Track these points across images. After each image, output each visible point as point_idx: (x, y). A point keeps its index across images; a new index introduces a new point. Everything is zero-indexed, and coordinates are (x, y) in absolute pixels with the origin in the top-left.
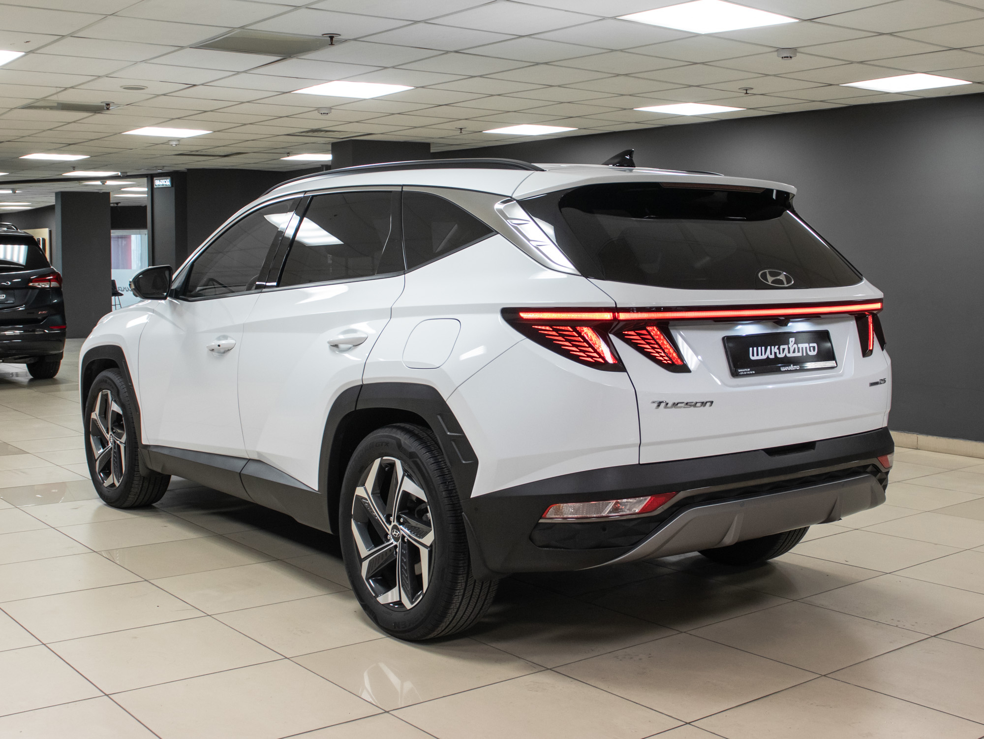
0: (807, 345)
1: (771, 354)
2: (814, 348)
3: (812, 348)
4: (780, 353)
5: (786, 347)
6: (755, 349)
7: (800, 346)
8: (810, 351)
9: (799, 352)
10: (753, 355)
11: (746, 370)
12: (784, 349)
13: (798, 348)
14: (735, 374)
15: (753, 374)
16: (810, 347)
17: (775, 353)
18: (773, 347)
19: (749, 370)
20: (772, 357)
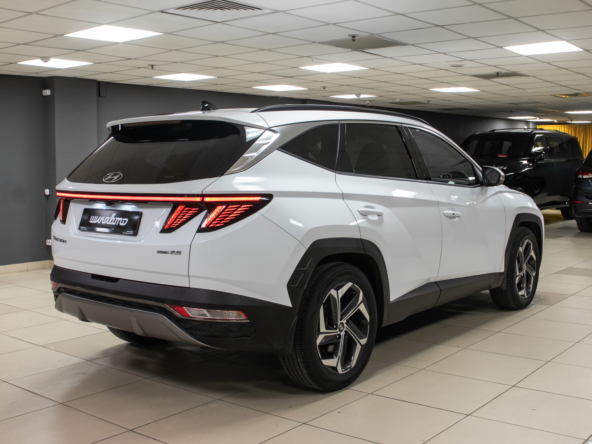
0: (121, 219)
1: (99, 221)
2: (125, 221)
3: (123, 221)
4: (104, 221)
5: (108, 218)
6: (94, 217)
7: (117, 219)
8: (122, 223)
9: (114, 222)
10: (91, 220)
11: (84, 227)
12: (107, 219)
13: (115, 220)
14: (79, 229)
15: (86, 230)
16: (122, 220)
17: (102, 221)
18: (102, 217)
19: (85, 227)
20: (99, 222)
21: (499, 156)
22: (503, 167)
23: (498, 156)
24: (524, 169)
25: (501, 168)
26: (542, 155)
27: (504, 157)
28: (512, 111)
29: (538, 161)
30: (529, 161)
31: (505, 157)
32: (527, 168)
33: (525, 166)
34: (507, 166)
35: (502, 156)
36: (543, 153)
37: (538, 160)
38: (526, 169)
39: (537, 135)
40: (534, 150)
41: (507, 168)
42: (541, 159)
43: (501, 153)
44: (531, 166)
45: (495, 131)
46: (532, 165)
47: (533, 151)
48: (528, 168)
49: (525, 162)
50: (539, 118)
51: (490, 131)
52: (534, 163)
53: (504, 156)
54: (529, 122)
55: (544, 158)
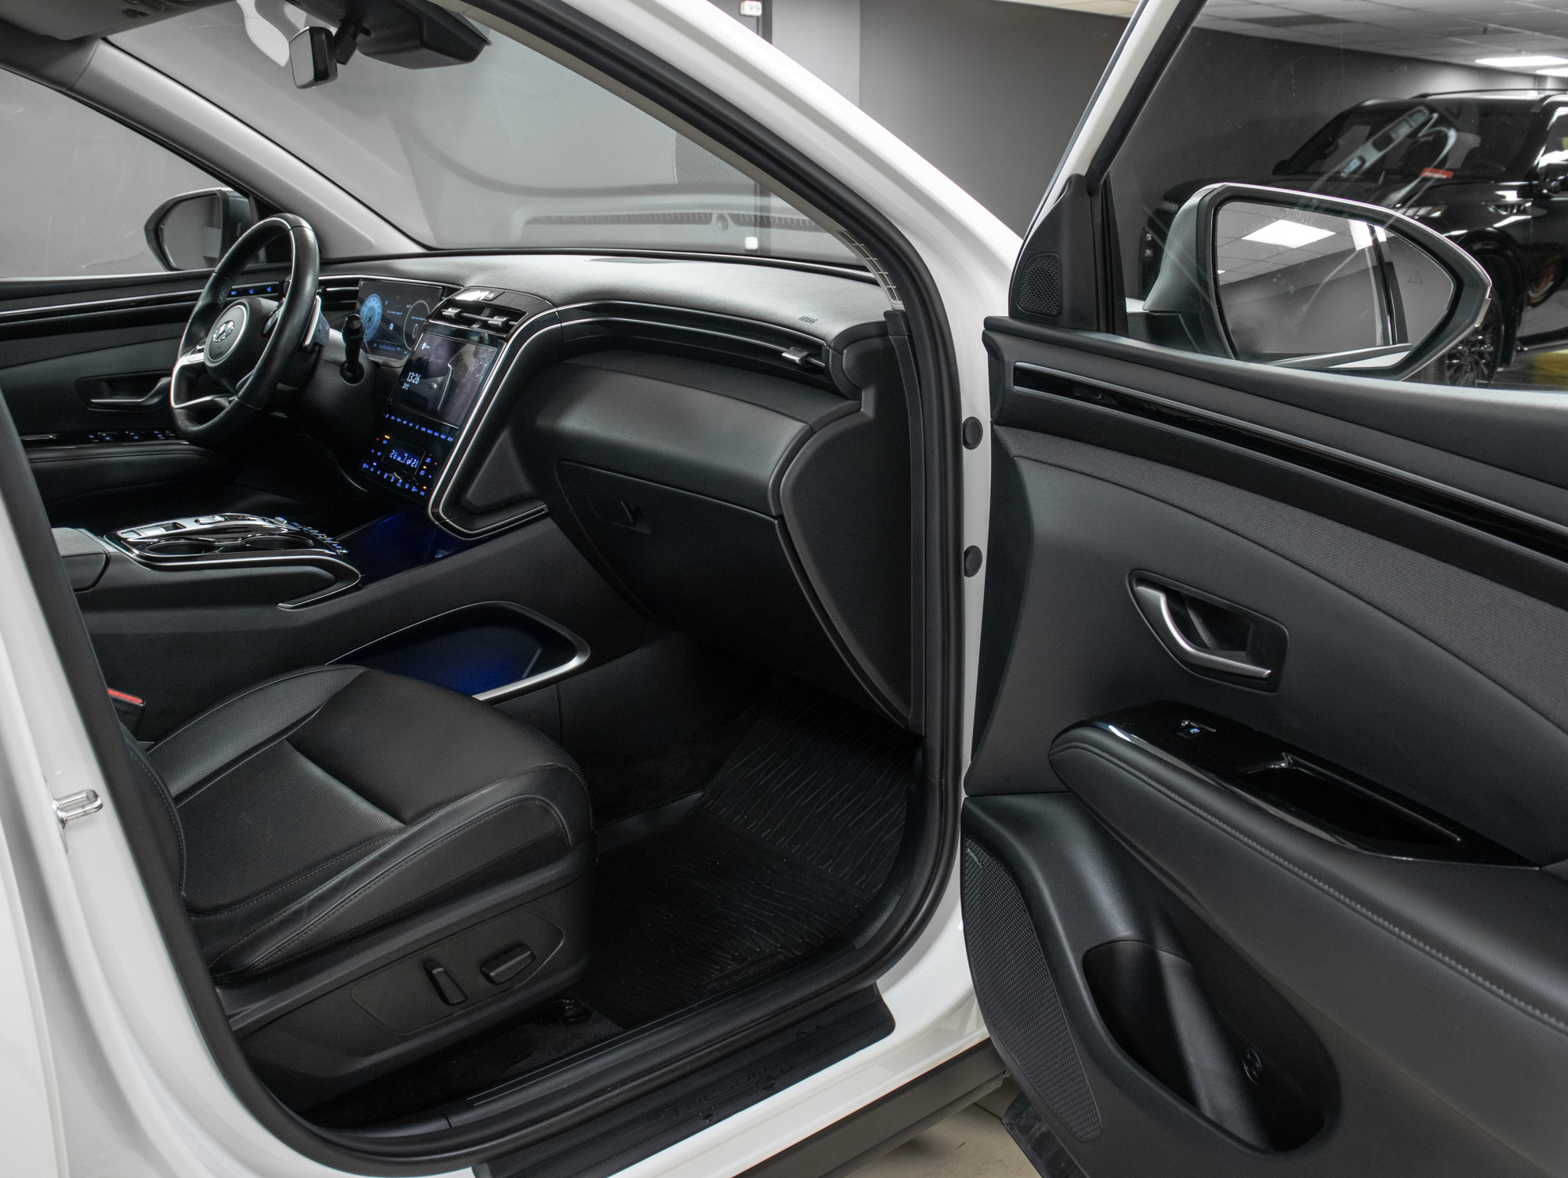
21: (1426, 173)
22: (1429, 208)
24: (1506, 217)
25: (1423, 211)
29: (1553, 192)
30: (1523, 192)
31: (1446, 177)
32: (1513, 214)
33: (1510, 208)
34: (1444, 208)
35: (1435, 175)
38: (1512, 219)
39: (1559, 110)
40: (1545, 159)
41: (1443, 215)
42: (1564, 186)
43: (1430, 166)
44: (1529, 210)
45: (1428, 98)
46: (1532, 205)
47: (1540, 164)
48: (1516, 214)
49: (1511, 196)
51: (1413, 98)
52: (1540, 200)
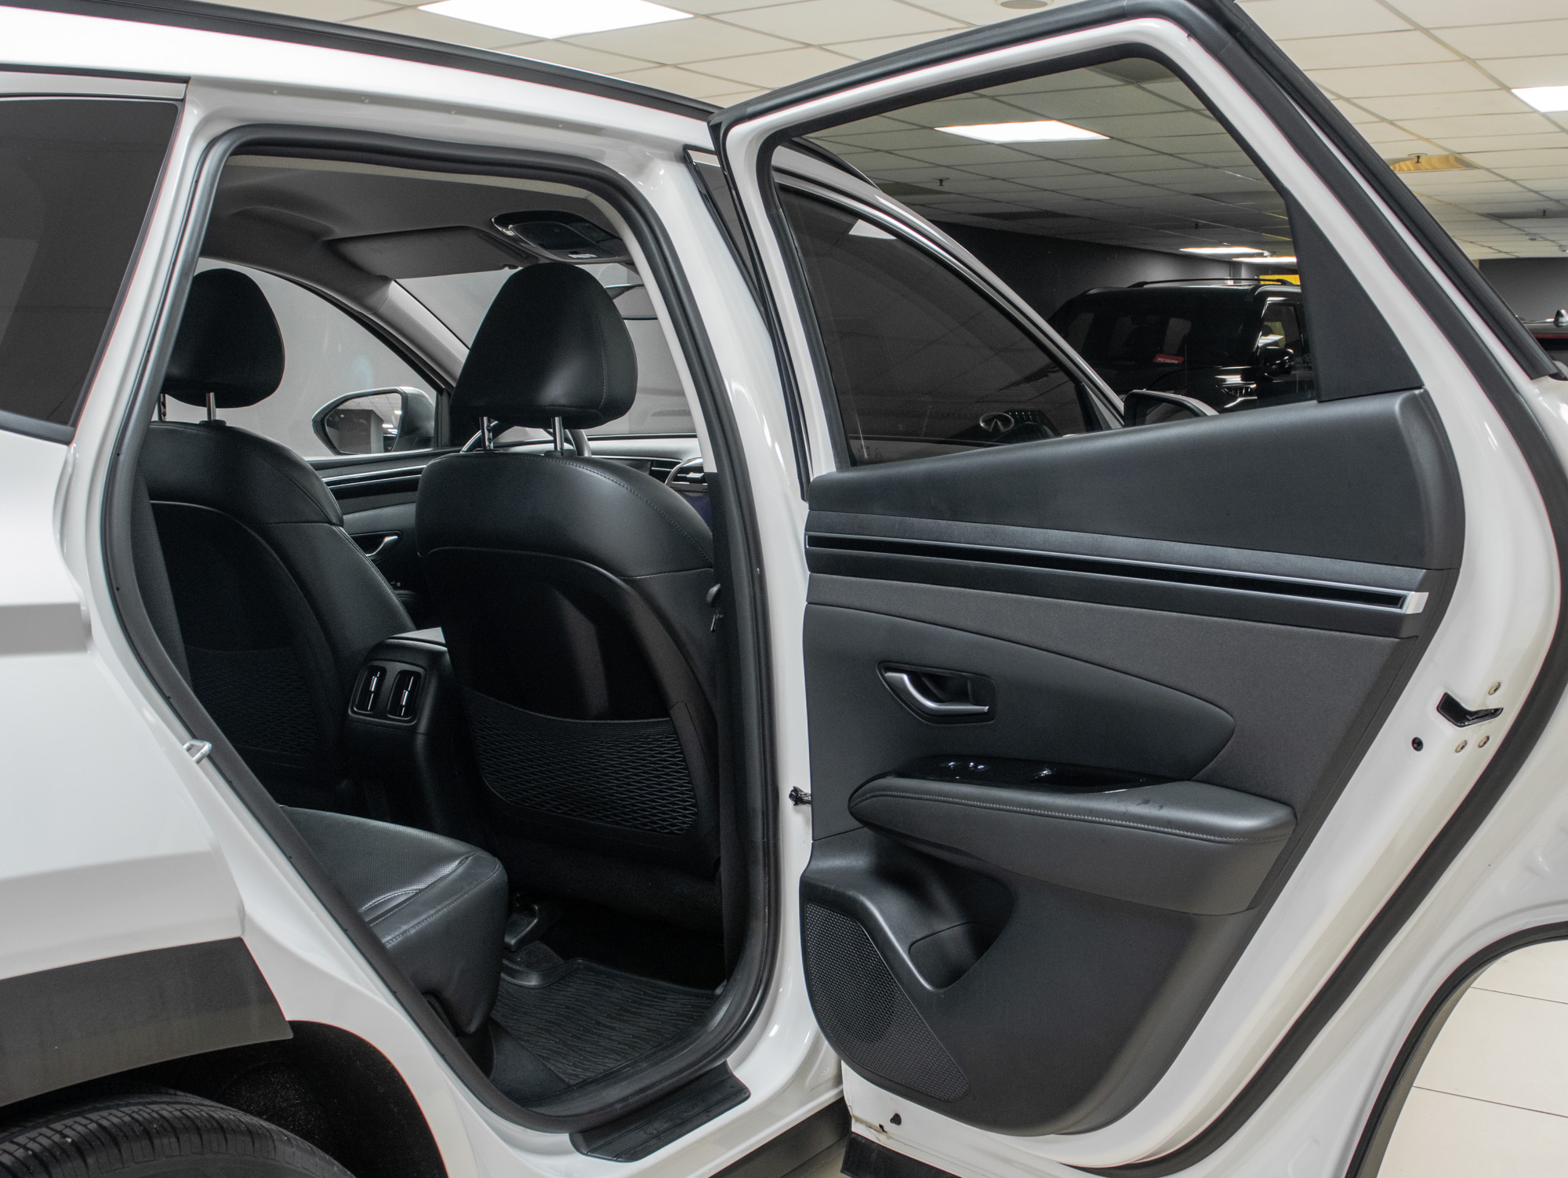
21: (1159, 359)
23: (1154, 361)
24: (1235, 398)
26: (1286, 358)
27: (1173, 363)
28: (1197, 226)
29: (1274, 376)
30: (1246, 376)
31: (1176, 362)
32: (1241, 395)
33: (1236, 390)
35: (1168, 361)
36: (1288, 354)
37: (1274, 374)
38: (1239, 400)
39: (1269, 299)
40: (1262, 341)
42: (1284, 370)
43: (1161, 352)
44: (1254, 391)
45: (1146, 286)
46: (1256, 387)
47: (1260, 345)
48: (1244, 396)
49: (1235, 380)
50: (1268, 251)
51: (1129, 287)
53: (1172, 361)
54: (1240, 263)
55: (1291, 368)
